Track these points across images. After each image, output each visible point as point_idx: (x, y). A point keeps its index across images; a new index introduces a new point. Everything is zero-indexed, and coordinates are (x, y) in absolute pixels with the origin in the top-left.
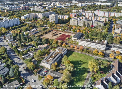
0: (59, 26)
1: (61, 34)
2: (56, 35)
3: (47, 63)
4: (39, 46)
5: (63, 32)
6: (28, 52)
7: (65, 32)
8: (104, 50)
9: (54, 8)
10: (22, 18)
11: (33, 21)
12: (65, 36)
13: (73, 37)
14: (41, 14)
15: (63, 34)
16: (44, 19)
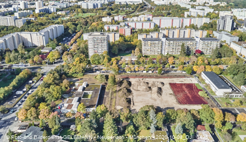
1: (163, 83)
2: (160, 89)
7: (166, 77)
11: (36, 58)
12: (184, 87)
13: (219, 88)
14: (40, 34)
15: (170, 84)
16: (58, 48)
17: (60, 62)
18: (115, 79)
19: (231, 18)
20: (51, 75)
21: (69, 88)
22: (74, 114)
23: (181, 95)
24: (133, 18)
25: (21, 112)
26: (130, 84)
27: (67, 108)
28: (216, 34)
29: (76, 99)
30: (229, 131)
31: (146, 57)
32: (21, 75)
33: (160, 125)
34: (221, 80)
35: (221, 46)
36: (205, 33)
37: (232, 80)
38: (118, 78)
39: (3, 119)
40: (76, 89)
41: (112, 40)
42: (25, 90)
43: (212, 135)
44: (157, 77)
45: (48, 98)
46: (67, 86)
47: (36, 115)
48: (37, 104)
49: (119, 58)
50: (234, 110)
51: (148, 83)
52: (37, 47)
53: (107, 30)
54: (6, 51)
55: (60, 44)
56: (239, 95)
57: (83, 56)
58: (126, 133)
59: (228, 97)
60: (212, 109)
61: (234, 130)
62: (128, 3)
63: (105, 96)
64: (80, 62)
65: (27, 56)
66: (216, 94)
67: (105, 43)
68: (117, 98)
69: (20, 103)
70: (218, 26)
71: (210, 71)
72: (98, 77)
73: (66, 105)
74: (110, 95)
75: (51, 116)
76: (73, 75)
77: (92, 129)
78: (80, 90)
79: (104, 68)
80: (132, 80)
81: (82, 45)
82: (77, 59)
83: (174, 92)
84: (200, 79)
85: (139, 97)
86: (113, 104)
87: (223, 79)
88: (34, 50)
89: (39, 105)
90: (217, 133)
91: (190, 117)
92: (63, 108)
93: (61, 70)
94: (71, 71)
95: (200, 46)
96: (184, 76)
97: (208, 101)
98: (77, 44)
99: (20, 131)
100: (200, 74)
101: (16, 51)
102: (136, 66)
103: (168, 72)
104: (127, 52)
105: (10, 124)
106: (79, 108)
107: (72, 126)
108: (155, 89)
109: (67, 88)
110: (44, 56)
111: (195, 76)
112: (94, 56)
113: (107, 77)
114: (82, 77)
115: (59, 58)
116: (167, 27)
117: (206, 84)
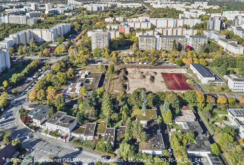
1: (156, 73)
5: (154, 68)
6: (189, 152)
7: (159, 68)
11: (45, 51)
12: (174, 76)
13: (204, 77)
14: (50, 31)
15: (162, 73)
16: (65, 43)
17: (65, 55)
18: (114, 68)
19: (220, 19)
20: (59, 64)
21: (73, 76)
22: (77, 96)
23: (171, 83)
24: (133, 19)
25: (32, 92)
26: (127, 73)
27: (71, 91)
28: (206, 33)
29: (79, 84)
30: (211, 112)
31: (143, 51)
32: (32, 64)
33: (151, 104)
34: (206, 70)
35: (209, 42)
36: (195, 32)
37: (217, 71)
38: (117, 68)
39: (15, 100)
40: (79, 77)
41: (112, 37)
42: (34, 77)
43: (194, 113)
44: (151, 68)
45: (55, 83)
46: (71, 74)
47: (44, 96)
48: (45, 87)
49: (118, 51)
50: (216, 95)
51: (142, 72)
52: (46, 42)
53: (108, 28)
54: (19, 45)
55: (67, 40)
56: (222, 83)
57: (87, 49)
58: (121, 111)
59: (212, 84)
60: (195, 92)
61: (215, 111)
62: (129, 7)
63: (104, 82)
64: (84, 54)
65: (37, 49)
66: (202, 82)
67: (106, 39)
68: (115, 84)
69: (30, 87)
70: (208, 26)
71: (197, 63)
72: (99, 67)
73: (70, 89)
74: (109, 82)
75: (57, 97)
76: (77, 66)
77: (91, 107)
78: (83, 77)
79: (105, 60)
80: (129, 70)
81: (86, 41)
82: (81, 52)
83: (165, 80)
84: (189, 69)
85: (134, 84)
86: (111, 89)
87: (208, 70)
88: (43, 44)
89: (47, 89)
90: (200, 113)
91: (175, 98)
92: (67, 92)
93: (67, 61)
94: (75, 62)
95: (190, 43)
96: (175, 67)
97: (194, 87)
98: (82, 40)
99: (30, 109)
100: (189, 66)
101: (28, 45)
102: (133, 59)
103: (160, 63)
104: (126, 47)
105: (21, 104)
106: (81, 90)
107: (74, 106)
108: (148, 77)
109: (71, 76)
110: (52, 50)
111: (185, 68)
112: (96, 50)
113: (107, 67)
114: (85, 67)
115: (65, 52)
116: (163, 27)
117: (193, 74)
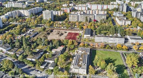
0: (58, 24)
1: (66, 32)
2: (62, 34)
3: (81, 68)
4: (53, 50)
5: (68, 30)
6: (45, 61)
7: (70, 30)
8: (123, 43)
9: (36, 3)
10: (3, 18)
12: (73, 34)
13: (85, 34)
14: (28, 11)
15: (69, 33)
16: (33, 17)
19: (126, 5)
24: (79, 5)
26: (52, 32)
27: (19, 37)
29: (24, 34)
31: (70, 22)
32: (10, 26)
33: (46, 43)
34: (89, 32)
40: (27, 32)
44: (66, 30)
49: (56, 22)
51: (60, 32)
54: (11, 17)
56: (93, 38)
57: (39, 20)
67: (50, 15)
68: (42, 36)
74: (39, 35)
76: (31, 27)
80: (55, 30)
82: (36, 21)
83: (67, 36)
84: (84, 31)
85: (51, 36)
97: (78, 39)
109: (24, 31)
114: (34, 28)
